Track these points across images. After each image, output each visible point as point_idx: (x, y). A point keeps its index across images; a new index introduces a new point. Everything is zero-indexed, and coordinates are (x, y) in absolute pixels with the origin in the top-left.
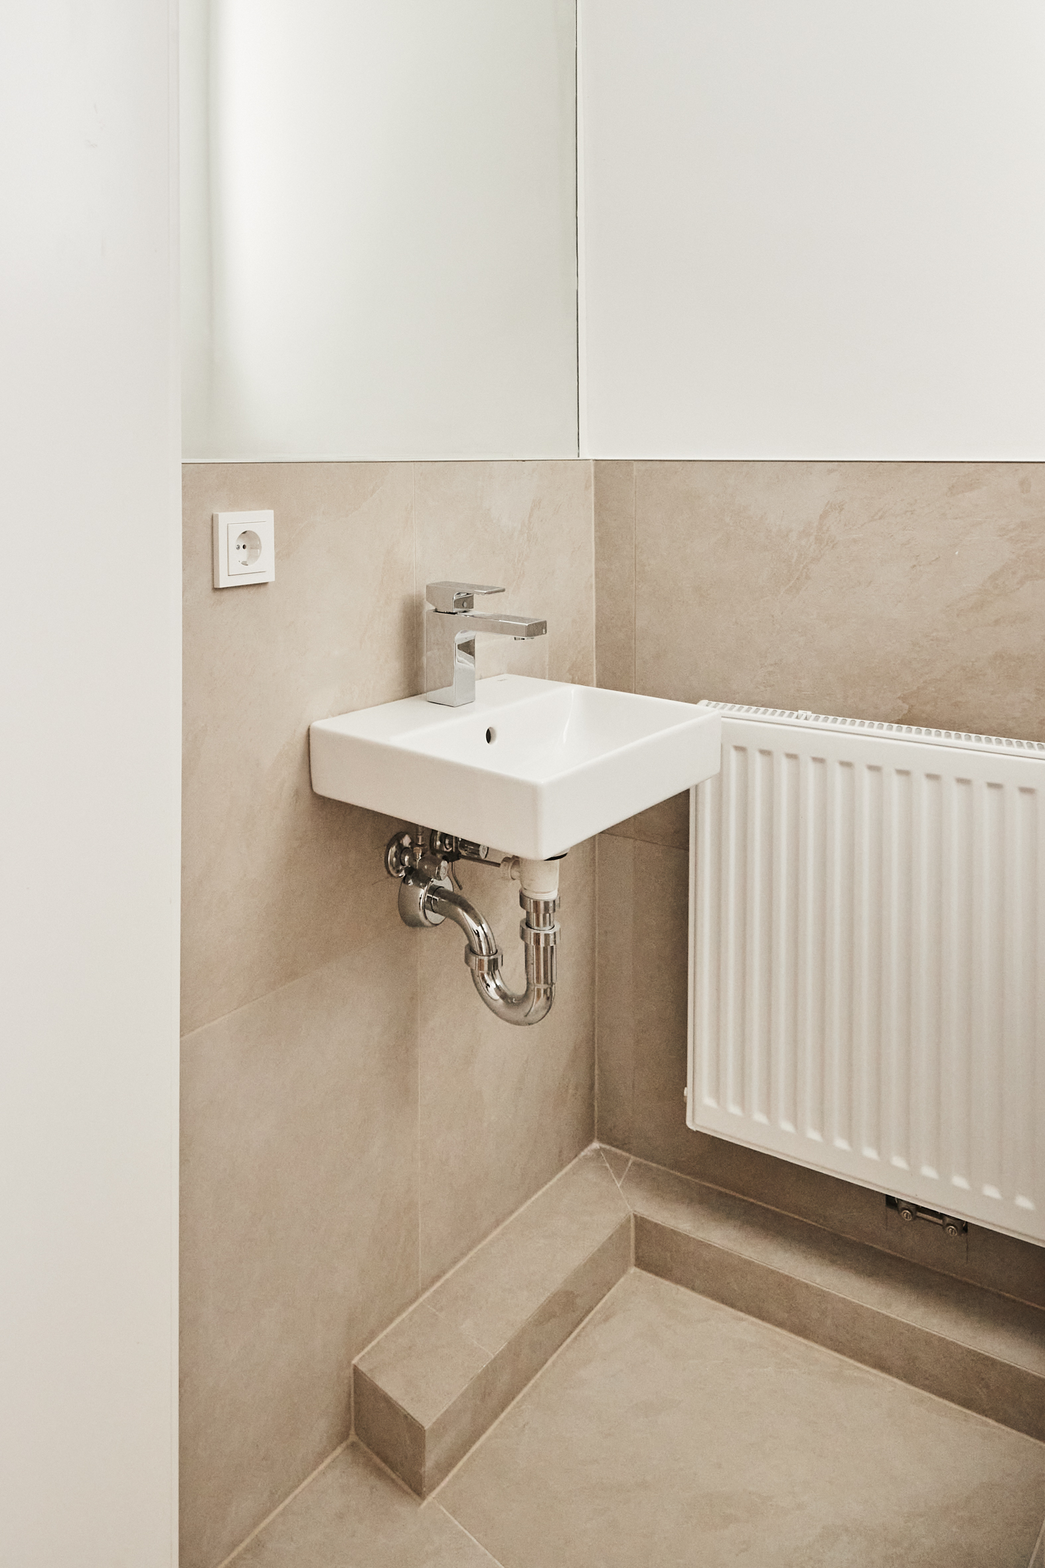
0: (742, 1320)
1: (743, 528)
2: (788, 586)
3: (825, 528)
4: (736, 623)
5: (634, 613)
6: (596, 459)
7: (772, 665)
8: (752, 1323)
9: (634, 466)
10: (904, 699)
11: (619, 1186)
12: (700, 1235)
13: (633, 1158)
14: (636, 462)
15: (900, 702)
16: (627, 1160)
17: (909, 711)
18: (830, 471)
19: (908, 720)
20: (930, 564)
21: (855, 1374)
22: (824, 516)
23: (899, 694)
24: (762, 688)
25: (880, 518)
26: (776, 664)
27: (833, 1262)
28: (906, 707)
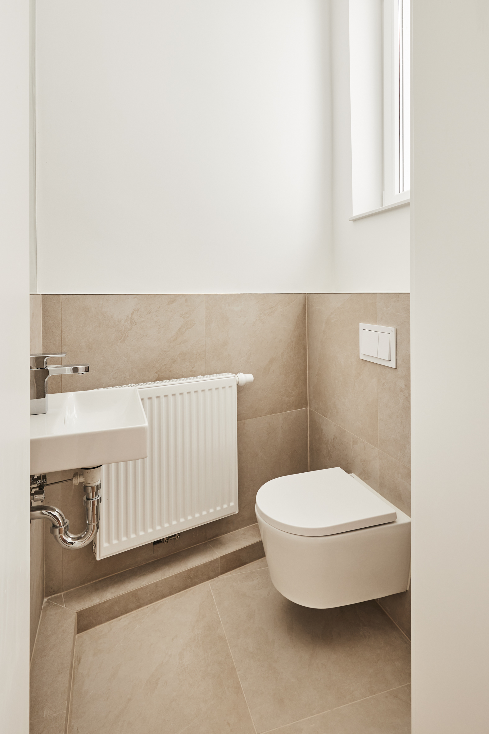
0: (120, 619)
1: (105, 320)
2: (121, 340)
3: (133, 318)
4: (103, 356)
5: (61, 360)
6: (43, 294)
7: (116, 370)
8: (124, 617)
9: (61, 297)
10: (156, 373)
11: (65, 607)
12: (104, 600)
13: (62, 593)
14: (61, 295)
15: (155, 374)
16: (61, 596)
17: (158, 376)
18: (135, 297)
19: (158, 379)
20: (163, 327)
21: (158, 606)
22: (133, 313)
23: (155, 371)
24: (112, 380)
25: (149, 313)
26: (117, 369)
27: (144, 575)
28: (157, 375)
